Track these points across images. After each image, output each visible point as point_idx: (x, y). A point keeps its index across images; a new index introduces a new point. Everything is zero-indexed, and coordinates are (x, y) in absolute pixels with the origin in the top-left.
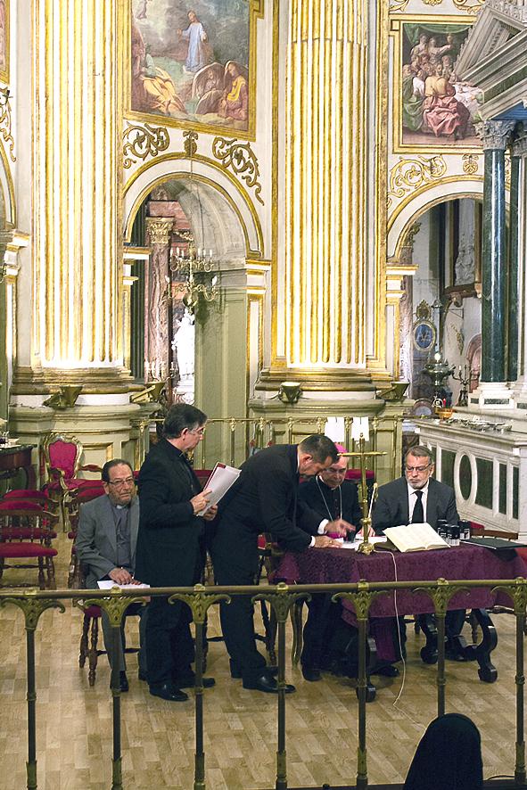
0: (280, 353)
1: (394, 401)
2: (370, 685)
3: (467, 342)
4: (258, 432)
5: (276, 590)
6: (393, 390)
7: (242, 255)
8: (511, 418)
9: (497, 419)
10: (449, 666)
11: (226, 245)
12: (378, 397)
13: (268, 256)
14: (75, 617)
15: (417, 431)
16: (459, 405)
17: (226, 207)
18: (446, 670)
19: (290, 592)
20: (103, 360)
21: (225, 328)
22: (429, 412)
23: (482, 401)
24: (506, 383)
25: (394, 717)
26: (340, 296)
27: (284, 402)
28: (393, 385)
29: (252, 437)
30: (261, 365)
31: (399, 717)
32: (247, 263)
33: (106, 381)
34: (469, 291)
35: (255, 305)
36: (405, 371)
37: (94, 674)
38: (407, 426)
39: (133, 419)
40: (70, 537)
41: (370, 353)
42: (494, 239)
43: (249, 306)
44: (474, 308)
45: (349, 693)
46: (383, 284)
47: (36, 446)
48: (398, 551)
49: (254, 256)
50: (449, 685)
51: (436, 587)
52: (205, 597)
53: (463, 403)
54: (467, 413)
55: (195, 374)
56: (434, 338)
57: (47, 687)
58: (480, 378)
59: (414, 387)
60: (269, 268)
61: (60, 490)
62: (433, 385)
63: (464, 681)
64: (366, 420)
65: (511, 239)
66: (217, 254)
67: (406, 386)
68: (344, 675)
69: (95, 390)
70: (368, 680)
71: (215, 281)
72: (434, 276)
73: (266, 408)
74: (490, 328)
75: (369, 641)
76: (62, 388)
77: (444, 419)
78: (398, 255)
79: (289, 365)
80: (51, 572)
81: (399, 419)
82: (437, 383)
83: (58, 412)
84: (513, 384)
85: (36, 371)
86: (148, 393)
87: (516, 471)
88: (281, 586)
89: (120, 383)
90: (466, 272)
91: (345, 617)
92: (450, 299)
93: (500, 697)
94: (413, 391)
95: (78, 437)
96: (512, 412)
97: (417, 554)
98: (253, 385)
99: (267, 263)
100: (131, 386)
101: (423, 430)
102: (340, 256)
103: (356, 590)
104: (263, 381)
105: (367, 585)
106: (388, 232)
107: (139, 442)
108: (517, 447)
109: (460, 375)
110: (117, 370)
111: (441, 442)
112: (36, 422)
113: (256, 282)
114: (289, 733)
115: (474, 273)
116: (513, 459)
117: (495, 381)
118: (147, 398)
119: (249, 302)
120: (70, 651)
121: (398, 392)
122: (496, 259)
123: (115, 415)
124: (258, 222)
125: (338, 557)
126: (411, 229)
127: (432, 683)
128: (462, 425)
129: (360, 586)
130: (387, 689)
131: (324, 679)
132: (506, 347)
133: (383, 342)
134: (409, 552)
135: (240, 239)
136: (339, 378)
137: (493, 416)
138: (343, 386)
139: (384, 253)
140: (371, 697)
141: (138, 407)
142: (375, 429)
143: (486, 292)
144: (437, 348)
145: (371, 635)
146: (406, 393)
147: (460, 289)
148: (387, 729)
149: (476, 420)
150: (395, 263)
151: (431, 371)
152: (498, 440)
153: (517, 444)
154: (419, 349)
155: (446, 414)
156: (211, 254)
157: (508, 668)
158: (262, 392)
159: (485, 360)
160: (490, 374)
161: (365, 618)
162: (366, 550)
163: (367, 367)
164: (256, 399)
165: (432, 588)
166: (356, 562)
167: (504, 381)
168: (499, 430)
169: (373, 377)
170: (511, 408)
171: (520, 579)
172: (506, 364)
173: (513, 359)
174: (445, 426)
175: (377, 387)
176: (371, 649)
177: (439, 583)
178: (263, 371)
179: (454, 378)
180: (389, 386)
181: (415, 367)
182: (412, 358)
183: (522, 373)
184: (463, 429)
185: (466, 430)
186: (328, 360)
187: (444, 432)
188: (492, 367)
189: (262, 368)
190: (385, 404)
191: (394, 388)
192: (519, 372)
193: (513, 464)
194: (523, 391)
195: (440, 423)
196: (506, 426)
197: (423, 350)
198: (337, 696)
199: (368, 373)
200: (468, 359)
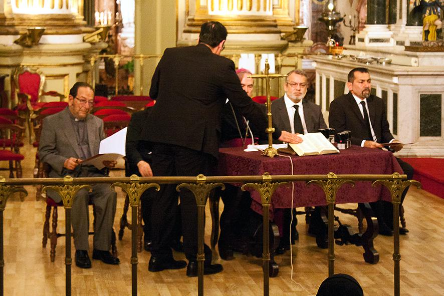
0: (202, 3)
1: (295, 41)
2: (274, 264)
6: (294, 33)
8: (390, 53)
9: (380, 54)
10: (338, 250)
14: (37, 209)
15: (314, 64)
16: (350, 43)
18: (335, 253)
19: (207, 182)
20: (61, 7)
22: (324, 51)
23: (367, 40)
24: (387, 26)
25: (293, 289)
28: (295, 29)
30: (188, 13)
31: (298, 289)
33: (64, 24)
36: (305, 21)
37: (55, 252)
38: (307, 65)
39: (85, 55)
40: (35, 145)
41: (276, 3)
45: (258, 269)
47: (8, 75)
48: (297, 155)
51: (327, 180)
54: (355, 50)
55: (135, 23)
57: (14, 261)
59: (312, 30)
61: (27, 111)
62: (327, 29)
63: (352, 262)
64: (272, 56)
67: (305, 29)
68: (253, 255)
69: (54, 31)
75: (274, 228)
76: (29, 30)
77: (336, 54)
79: (210, 13)
80: (19, 173)
81: (299, 56)
82: (330, 28)
83: (25, 49)
84: (393, 26)
85: (8, 16)
86: (98, 34)
87: (395, 96)
88: (200, 177)
89: (75, 26)
91: (253, 208)
93: (381, 275)
94: (312, 37)
95: (41, 69)
96: (392, 49)
97: (311, 157)
98: (181, 29)
100: (84, 29)
101: (319, 64)
103: (261, 181)
104: (190, 25)
105: (270, 177)
107: (90, 74)
108: (396, 76)
109: (350, 22)
110: (73, 16)
111: (333, 73)
112: (8, 56)
116: (393, 86)
117: (377, 23)
118: (96, 39)
120: (33, 234)
121: (299, 35)
123: (71, 52)
125: (248, 159)
127: (325, 263)
128: (351, 59)
129: (264, 178)
134: (305, 156)
136: (250, 23)
137: (377, 52)
138: (254, 29)
140: (274, 273)
141: (88, 46)
142: (280, 64)
146: (306, 34)
149: (362, 55)
151: (326, 18)
152: (380, 71)
153: (396, 73)
155: (337, 50)
157: (387, 253)
158: (188, 34)
159: (369, 7)
160: (374, 19)
161: (268, 204)
162: (271, 154)
163: (273, 14)
164: (184, 40)
165: (323, 181)
166: (262, 163)
167: (386, 24)
168: (381, 63)
169: (278, 23)
170: (391, 45)
171: (396, 174)
172: (387, 10)
173: (393, 6)
174: (338, 60)
175: (282, 30)
176: (275, 234)
177: (329, 176)
178: (190, 17)
179: (345, 25)
180: (291, 30)
181: (313, 17)
182: (311, 10)
183: (401, 18)
184: (352, 62)
185: (354, 63)
186: (241, 8)
187: (335, 65)
188: (375, 12)
189: (188, 15)
190: (288, 44)
191: (295, 31)
192: (398, 17)
193: (393, 90)
194: (401, 32)
195: (332, 58)
196: (386, 59)
197: (320, 3)
198: (247, 272)
199: (274, 19)
200: (357, 10)
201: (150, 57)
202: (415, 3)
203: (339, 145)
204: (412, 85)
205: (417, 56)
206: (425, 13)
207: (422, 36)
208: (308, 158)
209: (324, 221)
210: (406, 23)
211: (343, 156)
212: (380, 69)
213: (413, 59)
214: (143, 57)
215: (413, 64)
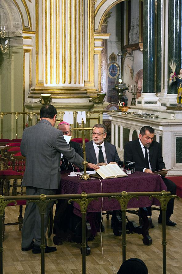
0: (40, 79)
1: (98, 103)
2: (88, 247)
3: (135, 73)
4: (29, 119)
5: (40, 198)
6: (98, 98)
7: (20, 29)
8: (157, 111)
9: (151, 112)
10: (128, 237)
11: (12, 24)
12: (90, 101)
13: (34, 29)
15: (110, 118)
16: (132, 105)
17: (12, 4)
18: (126, 239)
19: (47, 199)
21: (12, 66)
22: (116, 109)
23: (143, 103)
24: (155, 93)
25: (100, 263)
26: (70, 50)
27: (43, 104)
28: (98, 95)
29: (26, 122)
30: (31, 85)
31: (102, 263)
32: (23, 33)
34: (136, 47)
35: (27, 55)
36: (104, 89)
38: (105, 116)
41: (86, 79)
42: (149, 19)
43: (24, 55)
44: (139, 56)
45: (77, 251)
46: (92, 43)
48: (101, 178)
49: (26, 29)
50: (128, 247)
51: (121, 196)
52: (3, 201)
53: (133, 104)
54: (136, 109)
56: (118, 71)
58: (142, 91)
59: (108, 96)
60: (34, 35)
62: (118, 95)
63: (135, 245)
64: (84, 113)
65: (158, 19)
66: (7, 28)
67: (105, 95)
68: (75, 242)
70: (87, 244)
71: (7, 42)
72: (118, 39)
73: (34, 107)
74: (147, 65)
75: (87, 224)
77: (124, 112)
78: (100, 29)
79: (45, 85)
81: (101, 112)
82: (120, 94)
84: (159, 94)
87: (161, 138)
88: (42, 196)
90: (134, 37)
91: (74, 212)
92: (127, 51)
93: (154, 253)
94: (108, 99)
96: (158, 108)
97: (111, 180)
98: (27, 95)
99: (33, 32)
101: (113, 118)
102: (71, 29)
103: (80, 198)
104: (32, 93)
105: (86, 195)
106: (95, 17)
108: (161, 125)
109: (132, 90)
111: (122, 124)
113: (28, 43)
114: (47, 271)
115: (138, 38)
116: (159, 132)
117: (149, 92)
119: (24, 53)
121: (100, 99)
122: (150, 30)
124: (28, 12)
125: (71, 181)
126: (106, 15)
127: (119, 246)
128: (133, 115)
129: (83, 195)
130: (96, 249)
131: (64, 244)
132: (155, 75)
133: (92, 74)
134: (107, 179)
135: (19, 20)
136: (70, 91)
137: (149, 110)
138: (72, 96)
139: (93, 28)
140: (88, 253)
142: (89, 117)
143: (145, 47)
144: (120, 77)
145: (87, 221)
146: (105, 99)
147: (131, 46)
148: (96, 269)
149: (140, 112)
150: (98, 33)
151: (117, 88)
152: (152, 122)
153: (161, 124)
154: (111, 77)
155: (125, 109)
156: (5, 28)
157: (158, 238)
158: (31, 99)
159: (144, 82)
160: (147, 89)
161: (85, 212)
162: (85, 178)
163: (85, 86)
164: (28, 103)
165: (119, 196)
166: (80, 184)
167: (154, 92)
168: (152, 117)
169: (88, 91)
170: (158, 106)
171: (164, 192)
172: (155, 83)
173: (159, 81)
174: (125, 116)
175: (90, 96)
176: (88, 228)
177: (123, 194)
178: (32, 88)
179: (129, 92)
180: (96, 96)
181: (109, 86)
182: (107, 82)
183: (164, 88)
184: (134, 117)
185: (135, 117)
186: (65, 82)
187: (124, 118)
188: (148, 85)
189: (31, 87)
190: (94, 105)
191: (98, 97)
192: (162, 87)
193: (159, 134)
194: (164, 97)
195: (122, 114)
196: (155, 115)
197: (113, 78)
198: (71, 253)
199: (85, 89)
200: (136, 82)
201: (7, 114)
202: (173, 80)
203: (127, 172)
204: (171, 131)
205: (174, 113)
206: (179, 86)
207: (177, 100)
208: (109, 180)
209: (118, 219)
210: (167, 92)
211: (130, 179)
212: (151, 121)
213: (172, 115)
214: (2, 114)
215: (172, 118)
